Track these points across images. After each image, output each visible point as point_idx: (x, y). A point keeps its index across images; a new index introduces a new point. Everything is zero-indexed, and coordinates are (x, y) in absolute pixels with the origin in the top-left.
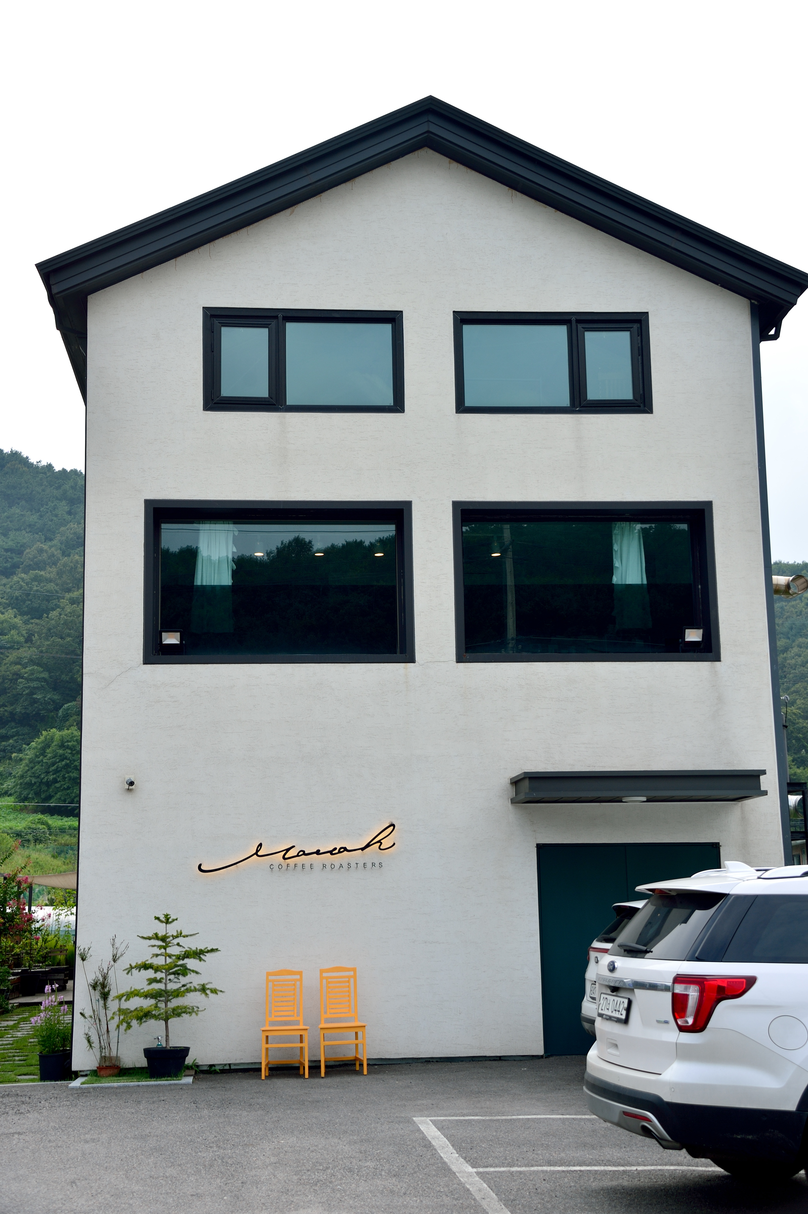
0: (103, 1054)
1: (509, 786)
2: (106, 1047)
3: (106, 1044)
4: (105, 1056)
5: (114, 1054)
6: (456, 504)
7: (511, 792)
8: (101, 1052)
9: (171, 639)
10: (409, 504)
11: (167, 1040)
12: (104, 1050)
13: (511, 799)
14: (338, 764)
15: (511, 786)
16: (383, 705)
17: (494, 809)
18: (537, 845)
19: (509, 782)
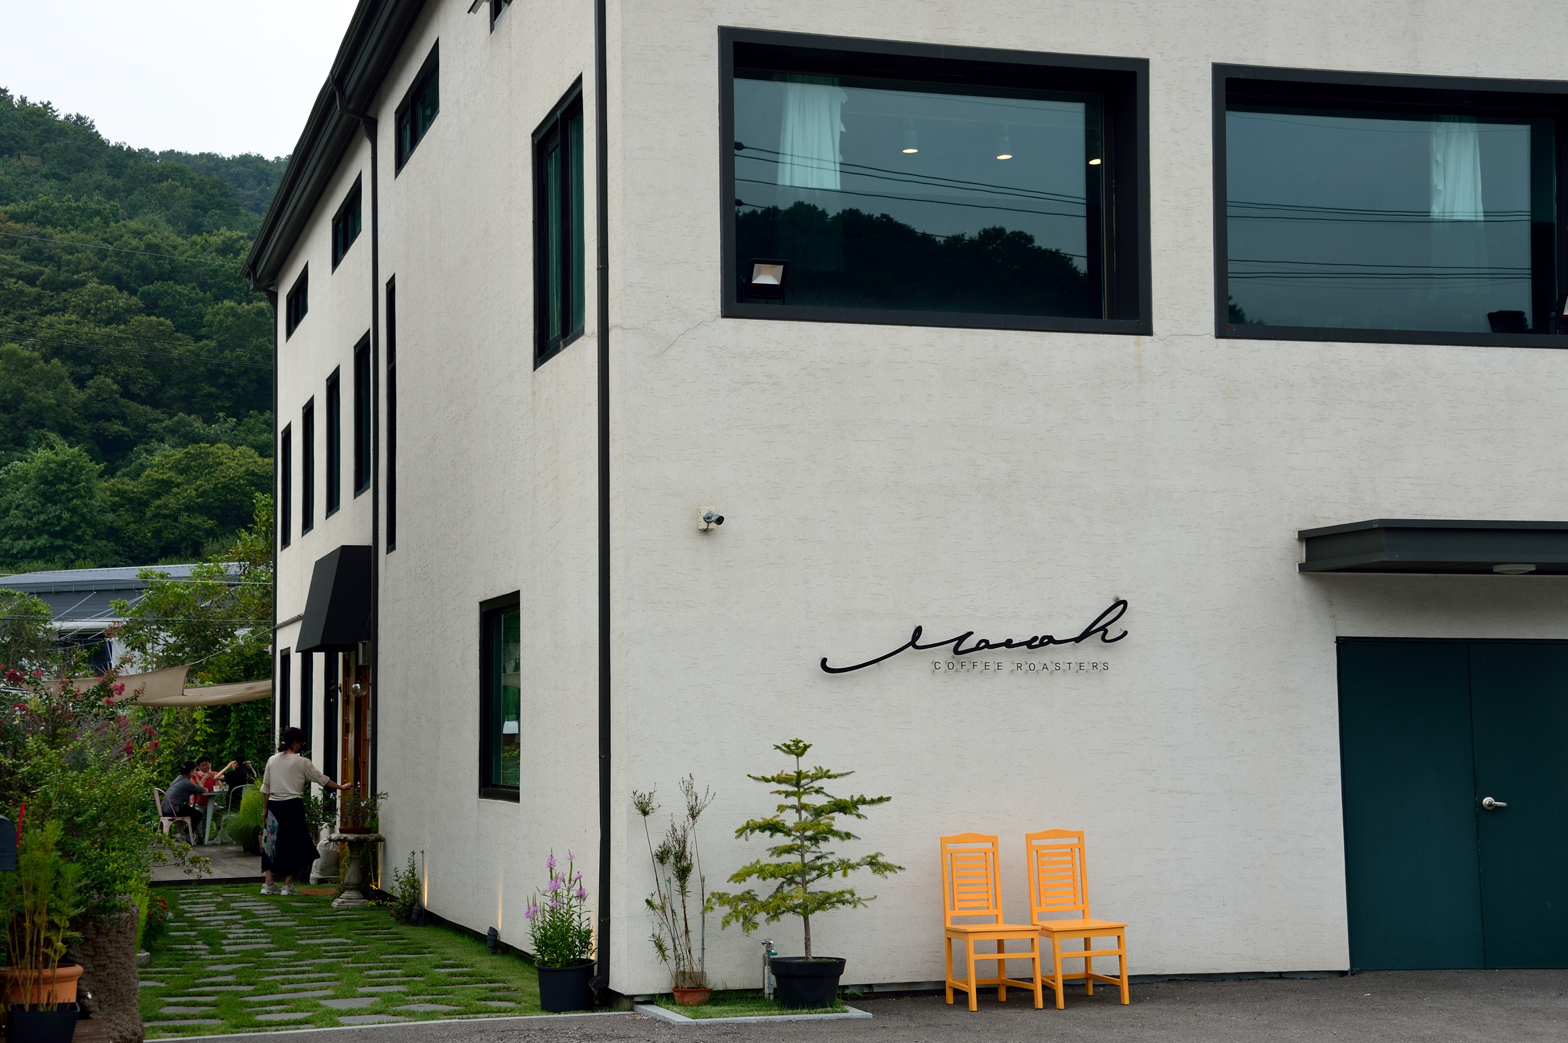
0: (682, 969)
1: (1296, 543)
2: (685, 957)
3: (684, 952)
4: (684, 972)
5: (697, 968)
6: (1218, 69)
7: (1301, 554)
8: (678, 964)
9: (767, 276)
10: (1144, 64)
11: (807, 947)
12: (682, 963)
13: (1299, 565)
14: (1034, 498)
15: (1298, 543)
16: (1103, 405)
17: (1272, 579)
18: (1338, 638)
19: (1297, 537)
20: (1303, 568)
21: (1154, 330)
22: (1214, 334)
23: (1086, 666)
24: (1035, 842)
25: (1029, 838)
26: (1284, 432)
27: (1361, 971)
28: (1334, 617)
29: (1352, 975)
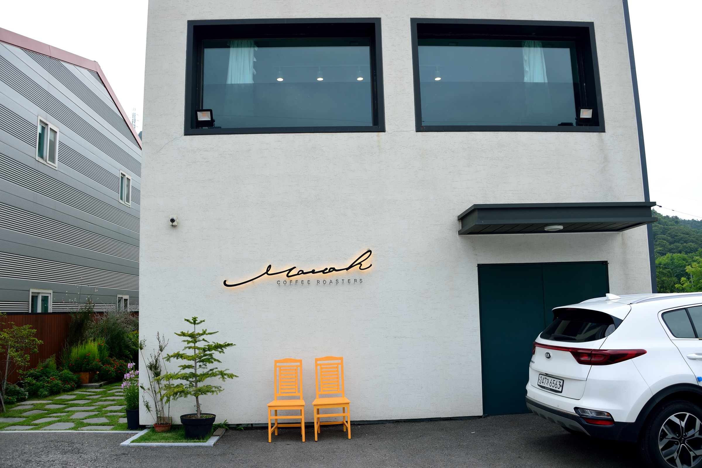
0: (159, 415)
2: (161, 411)
3: (160, 409)
4: (160, 417)
5: (166, 415)
6: (413, 20)
7: (459, 226)
8: (157, 414)
9: (204, 117)
10: (379, 20)
13: (459, 231)
14: (329, 206)
15: (458, 222)
16: (362, 163)
17: (445, 239)
18: (478, 265)
19: (457, 219)
20: (461, 233)
21: (386, 130)
22: (415, 130)
23: (352, 281)
24: (318, 362)
25: (317, 360)
26: (450, 172)
27: (488, 416)
28: (476, 255)
29: (484, 417)
